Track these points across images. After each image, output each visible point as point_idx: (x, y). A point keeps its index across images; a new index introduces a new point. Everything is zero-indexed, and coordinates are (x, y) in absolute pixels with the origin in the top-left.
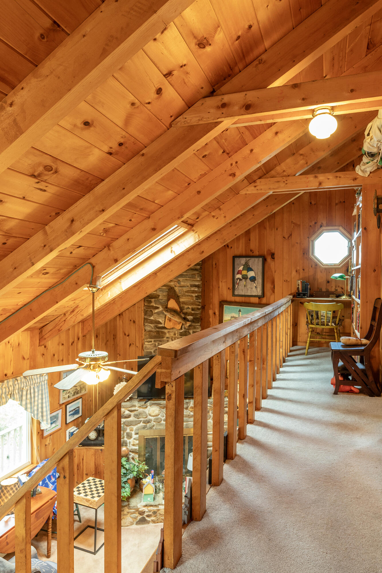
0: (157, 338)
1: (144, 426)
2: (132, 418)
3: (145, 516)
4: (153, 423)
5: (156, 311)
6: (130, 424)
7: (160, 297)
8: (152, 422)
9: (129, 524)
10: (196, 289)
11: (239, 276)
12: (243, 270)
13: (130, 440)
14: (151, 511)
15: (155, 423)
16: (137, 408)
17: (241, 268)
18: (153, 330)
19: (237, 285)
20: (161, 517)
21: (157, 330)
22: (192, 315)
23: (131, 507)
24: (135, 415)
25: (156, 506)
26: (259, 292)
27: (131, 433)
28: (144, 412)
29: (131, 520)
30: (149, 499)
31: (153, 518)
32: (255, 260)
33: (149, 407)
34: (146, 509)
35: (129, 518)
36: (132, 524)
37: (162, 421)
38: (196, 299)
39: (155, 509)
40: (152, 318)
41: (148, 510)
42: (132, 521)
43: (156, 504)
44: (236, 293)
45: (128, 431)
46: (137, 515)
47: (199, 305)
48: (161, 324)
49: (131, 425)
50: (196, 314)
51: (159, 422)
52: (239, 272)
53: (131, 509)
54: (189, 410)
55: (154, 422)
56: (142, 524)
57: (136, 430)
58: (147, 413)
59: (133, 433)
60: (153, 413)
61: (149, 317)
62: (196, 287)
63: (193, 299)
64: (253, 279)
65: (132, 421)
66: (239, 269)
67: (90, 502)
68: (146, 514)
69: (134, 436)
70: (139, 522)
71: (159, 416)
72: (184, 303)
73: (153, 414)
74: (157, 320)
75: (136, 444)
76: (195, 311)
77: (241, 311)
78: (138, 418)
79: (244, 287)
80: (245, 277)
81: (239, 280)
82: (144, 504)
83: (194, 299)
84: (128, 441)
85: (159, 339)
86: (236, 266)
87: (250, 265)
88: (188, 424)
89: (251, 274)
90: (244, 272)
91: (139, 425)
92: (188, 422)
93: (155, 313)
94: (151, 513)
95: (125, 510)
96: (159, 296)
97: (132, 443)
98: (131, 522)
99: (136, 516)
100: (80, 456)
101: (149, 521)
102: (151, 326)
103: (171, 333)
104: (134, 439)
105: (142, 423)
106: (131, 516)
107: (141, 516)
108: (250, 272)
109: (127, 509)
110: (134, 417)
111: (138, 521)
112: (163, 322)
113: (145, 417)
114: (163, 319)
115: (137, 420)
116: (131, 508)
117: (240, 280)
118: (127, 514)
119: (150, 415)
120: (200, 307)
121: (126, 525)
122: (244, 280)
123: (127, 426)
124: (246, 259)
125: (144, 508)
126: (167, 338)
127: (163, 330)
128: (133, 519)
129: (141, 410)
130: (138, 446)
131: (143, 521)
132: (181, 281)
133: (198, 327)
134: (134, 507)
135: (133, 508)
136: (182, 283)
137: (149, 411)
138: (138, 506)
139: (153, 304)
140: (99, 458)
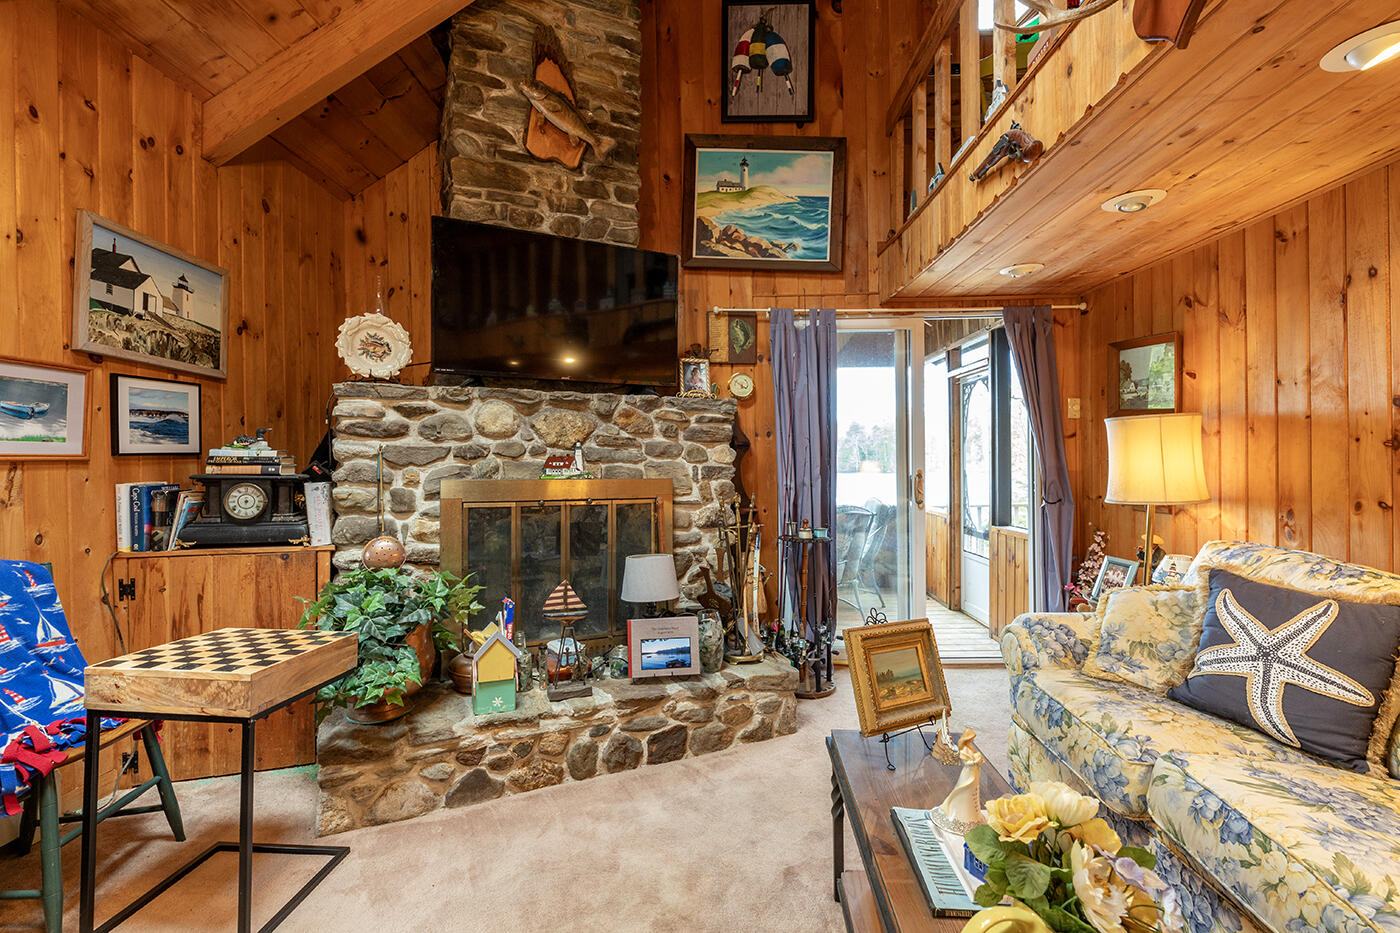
0: (499, 188)
1: (461, 468)
2: (412, 440)
3: (483, 768)
4: (492, 460)
5: (495, 93)
6: (404, 461)
7: (508, 51)
8: (491, 456)
9: (416, 810)
10: (625, 54)
11: (741, 60)
12: (752, 42)
13: (406, 521)
14: (509, 745)
15: (499, 461)
16: (430, 404)
17: (747, 36)
18: (485, 158)
19: (735, 88)
20: (549, 765)
21: (499, 159)
22: (613, 133)
23: (426, 735)
24: (424, 426)
25: (528, 722)
26: (800, 107)
27: (412, 494)
28: (458, 418)
29: (425, 789)
30: (498, 702)
31: (516, 772)
32: (787, 12)
33: (476, 404)
34: (487, 739)
35: (418, 782)
36: (429, 805)
37: (527, 453)
38: (624, 85)
39: (525, 732)
40: (479, 115)
41: (495, 743)
42: (431, 794)
43: (530, 716)
44: (733, 111)
45: (398, 484)
46: (450, 766)
47: (633, 107)
48: (513, 141)
49: (411, 463)
50: (627, 134)
51: (514, 458)
52: (743, 49)
53: (424, 744)
54: (615, 423)
55: (498, 454)
56: (475, 800)
57: (429, 481)
58: (472, 422)
59: (419, 492)
60: (494, 422)
61: (471, 110)
62: (624, 47)
63: (615, 84)
64: (783, 68)
65: (413, 448)
66: (742, 39)
67: (212, 689)
68: (489, 758)
69: (423, 505)
70: (459, 795)
71: (515, 438)
72: (585, 87)
73: (494, 428)
74: (498, 124)
75: (432, 533)
76: (622, 123)
77: (747, 165)
78: (437, 440)
79: (757, 91)
80: (759, 62)
81: (740, 71)
82: (481, 719)
83: (620, 83)
84: (399, 523)
85: (508, 193)
86: (731, 31)
87: (773, 25)
88: (615, 468)
89: (777, 52)
90: (757, 48)
91: (440, 465)
92: (614, 460)
93: (493, 99)
94: (508, 753)
95: (397, 753)
96: (504, 45)
97: (415, 530)
98: (425, 799)
99: (449, 770)
100: (185, 585)
101: (503, 784)
102: (475, 141)
103: (546, 180)
104: (425, 514)
105: (451, 456)
106: (425, 773)
107: (469, 771)
108: (773, 46)
109: (407, 748)
110: (421, 434)
111: (458, 791)
112: (518, 137)
113: (463, 435)
114: (520, 127)
115: (434, 445)
116: (426, 740)
117: (745, 71)
118: (407, 766)
119: (482, 431)
120: (637, 114)
121: (405, 814)
122: (755, 71)
123: (394, 465)
124: (763, 6)
125: (480, 737)
126: (533, 193)
127: (518, 165)
128: (435, 785)
129: (447, 411)
130: (437, 540)
131: (477, 788)
132: (577, 13)
133: (631, 175)
134: (438, 733)
135: (435, 739)
136: (581, 25)
137: (477, 416)
138: (454, 729)
139: (482, 69)
140: (274, 588)
